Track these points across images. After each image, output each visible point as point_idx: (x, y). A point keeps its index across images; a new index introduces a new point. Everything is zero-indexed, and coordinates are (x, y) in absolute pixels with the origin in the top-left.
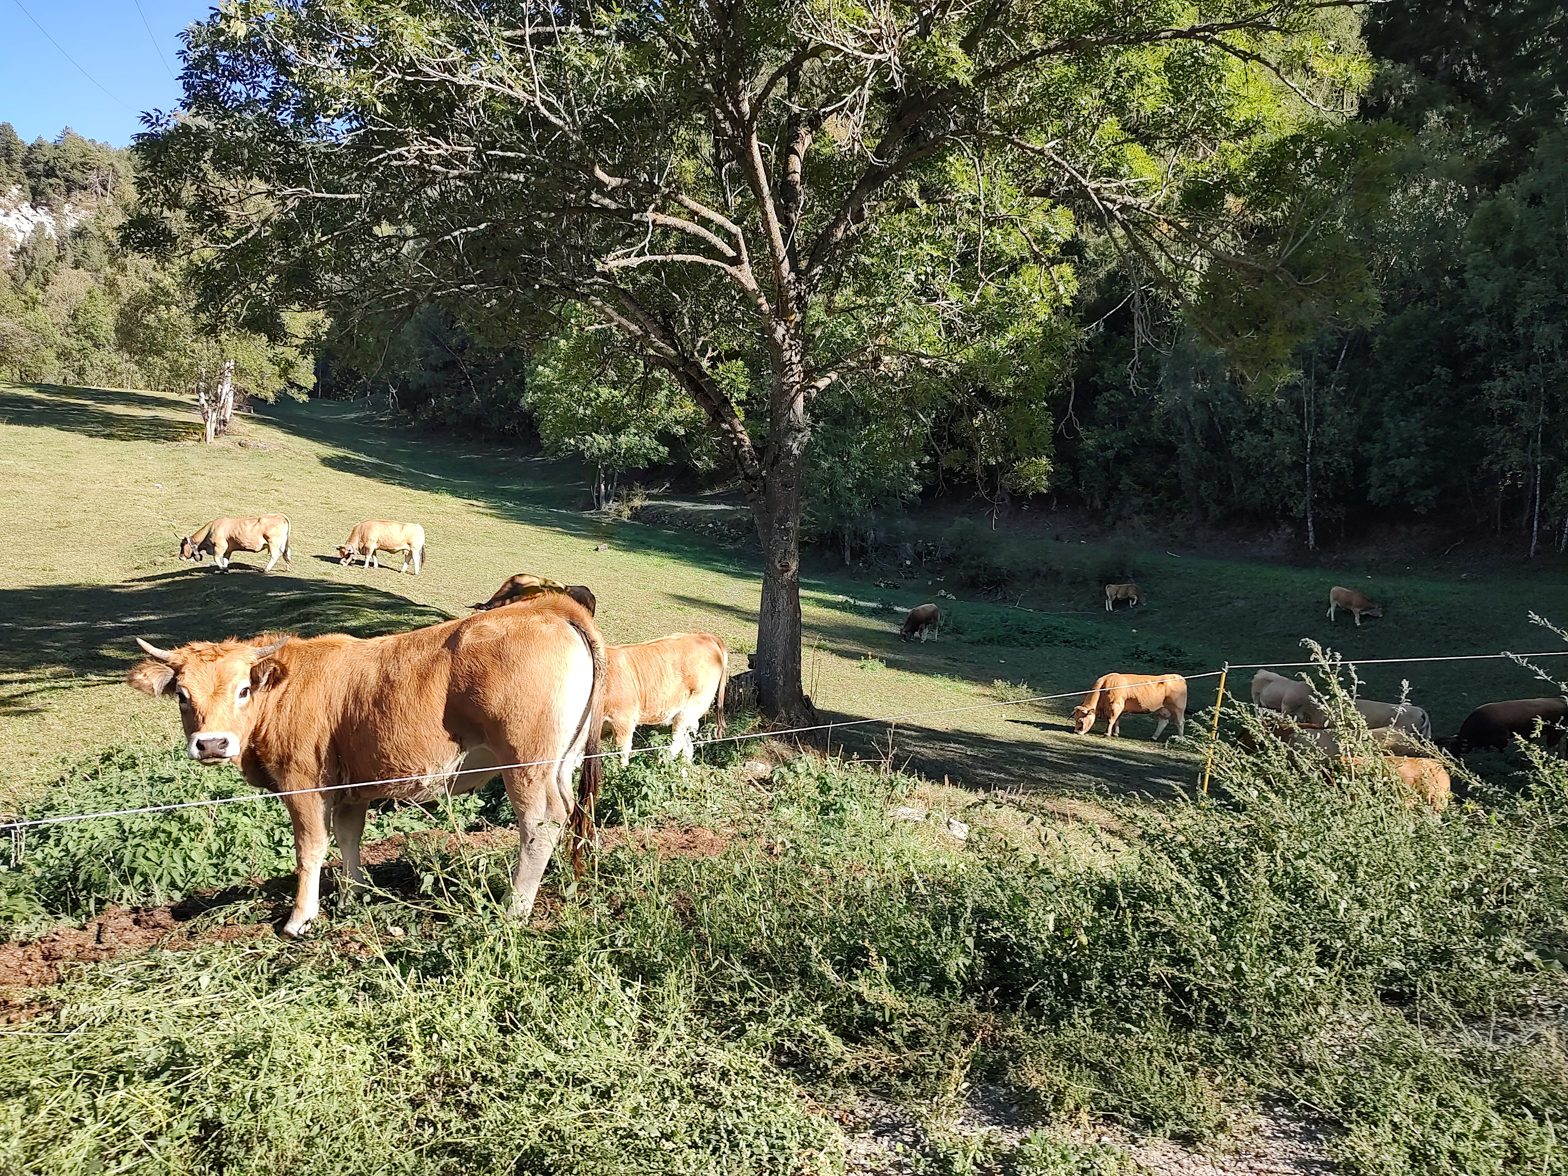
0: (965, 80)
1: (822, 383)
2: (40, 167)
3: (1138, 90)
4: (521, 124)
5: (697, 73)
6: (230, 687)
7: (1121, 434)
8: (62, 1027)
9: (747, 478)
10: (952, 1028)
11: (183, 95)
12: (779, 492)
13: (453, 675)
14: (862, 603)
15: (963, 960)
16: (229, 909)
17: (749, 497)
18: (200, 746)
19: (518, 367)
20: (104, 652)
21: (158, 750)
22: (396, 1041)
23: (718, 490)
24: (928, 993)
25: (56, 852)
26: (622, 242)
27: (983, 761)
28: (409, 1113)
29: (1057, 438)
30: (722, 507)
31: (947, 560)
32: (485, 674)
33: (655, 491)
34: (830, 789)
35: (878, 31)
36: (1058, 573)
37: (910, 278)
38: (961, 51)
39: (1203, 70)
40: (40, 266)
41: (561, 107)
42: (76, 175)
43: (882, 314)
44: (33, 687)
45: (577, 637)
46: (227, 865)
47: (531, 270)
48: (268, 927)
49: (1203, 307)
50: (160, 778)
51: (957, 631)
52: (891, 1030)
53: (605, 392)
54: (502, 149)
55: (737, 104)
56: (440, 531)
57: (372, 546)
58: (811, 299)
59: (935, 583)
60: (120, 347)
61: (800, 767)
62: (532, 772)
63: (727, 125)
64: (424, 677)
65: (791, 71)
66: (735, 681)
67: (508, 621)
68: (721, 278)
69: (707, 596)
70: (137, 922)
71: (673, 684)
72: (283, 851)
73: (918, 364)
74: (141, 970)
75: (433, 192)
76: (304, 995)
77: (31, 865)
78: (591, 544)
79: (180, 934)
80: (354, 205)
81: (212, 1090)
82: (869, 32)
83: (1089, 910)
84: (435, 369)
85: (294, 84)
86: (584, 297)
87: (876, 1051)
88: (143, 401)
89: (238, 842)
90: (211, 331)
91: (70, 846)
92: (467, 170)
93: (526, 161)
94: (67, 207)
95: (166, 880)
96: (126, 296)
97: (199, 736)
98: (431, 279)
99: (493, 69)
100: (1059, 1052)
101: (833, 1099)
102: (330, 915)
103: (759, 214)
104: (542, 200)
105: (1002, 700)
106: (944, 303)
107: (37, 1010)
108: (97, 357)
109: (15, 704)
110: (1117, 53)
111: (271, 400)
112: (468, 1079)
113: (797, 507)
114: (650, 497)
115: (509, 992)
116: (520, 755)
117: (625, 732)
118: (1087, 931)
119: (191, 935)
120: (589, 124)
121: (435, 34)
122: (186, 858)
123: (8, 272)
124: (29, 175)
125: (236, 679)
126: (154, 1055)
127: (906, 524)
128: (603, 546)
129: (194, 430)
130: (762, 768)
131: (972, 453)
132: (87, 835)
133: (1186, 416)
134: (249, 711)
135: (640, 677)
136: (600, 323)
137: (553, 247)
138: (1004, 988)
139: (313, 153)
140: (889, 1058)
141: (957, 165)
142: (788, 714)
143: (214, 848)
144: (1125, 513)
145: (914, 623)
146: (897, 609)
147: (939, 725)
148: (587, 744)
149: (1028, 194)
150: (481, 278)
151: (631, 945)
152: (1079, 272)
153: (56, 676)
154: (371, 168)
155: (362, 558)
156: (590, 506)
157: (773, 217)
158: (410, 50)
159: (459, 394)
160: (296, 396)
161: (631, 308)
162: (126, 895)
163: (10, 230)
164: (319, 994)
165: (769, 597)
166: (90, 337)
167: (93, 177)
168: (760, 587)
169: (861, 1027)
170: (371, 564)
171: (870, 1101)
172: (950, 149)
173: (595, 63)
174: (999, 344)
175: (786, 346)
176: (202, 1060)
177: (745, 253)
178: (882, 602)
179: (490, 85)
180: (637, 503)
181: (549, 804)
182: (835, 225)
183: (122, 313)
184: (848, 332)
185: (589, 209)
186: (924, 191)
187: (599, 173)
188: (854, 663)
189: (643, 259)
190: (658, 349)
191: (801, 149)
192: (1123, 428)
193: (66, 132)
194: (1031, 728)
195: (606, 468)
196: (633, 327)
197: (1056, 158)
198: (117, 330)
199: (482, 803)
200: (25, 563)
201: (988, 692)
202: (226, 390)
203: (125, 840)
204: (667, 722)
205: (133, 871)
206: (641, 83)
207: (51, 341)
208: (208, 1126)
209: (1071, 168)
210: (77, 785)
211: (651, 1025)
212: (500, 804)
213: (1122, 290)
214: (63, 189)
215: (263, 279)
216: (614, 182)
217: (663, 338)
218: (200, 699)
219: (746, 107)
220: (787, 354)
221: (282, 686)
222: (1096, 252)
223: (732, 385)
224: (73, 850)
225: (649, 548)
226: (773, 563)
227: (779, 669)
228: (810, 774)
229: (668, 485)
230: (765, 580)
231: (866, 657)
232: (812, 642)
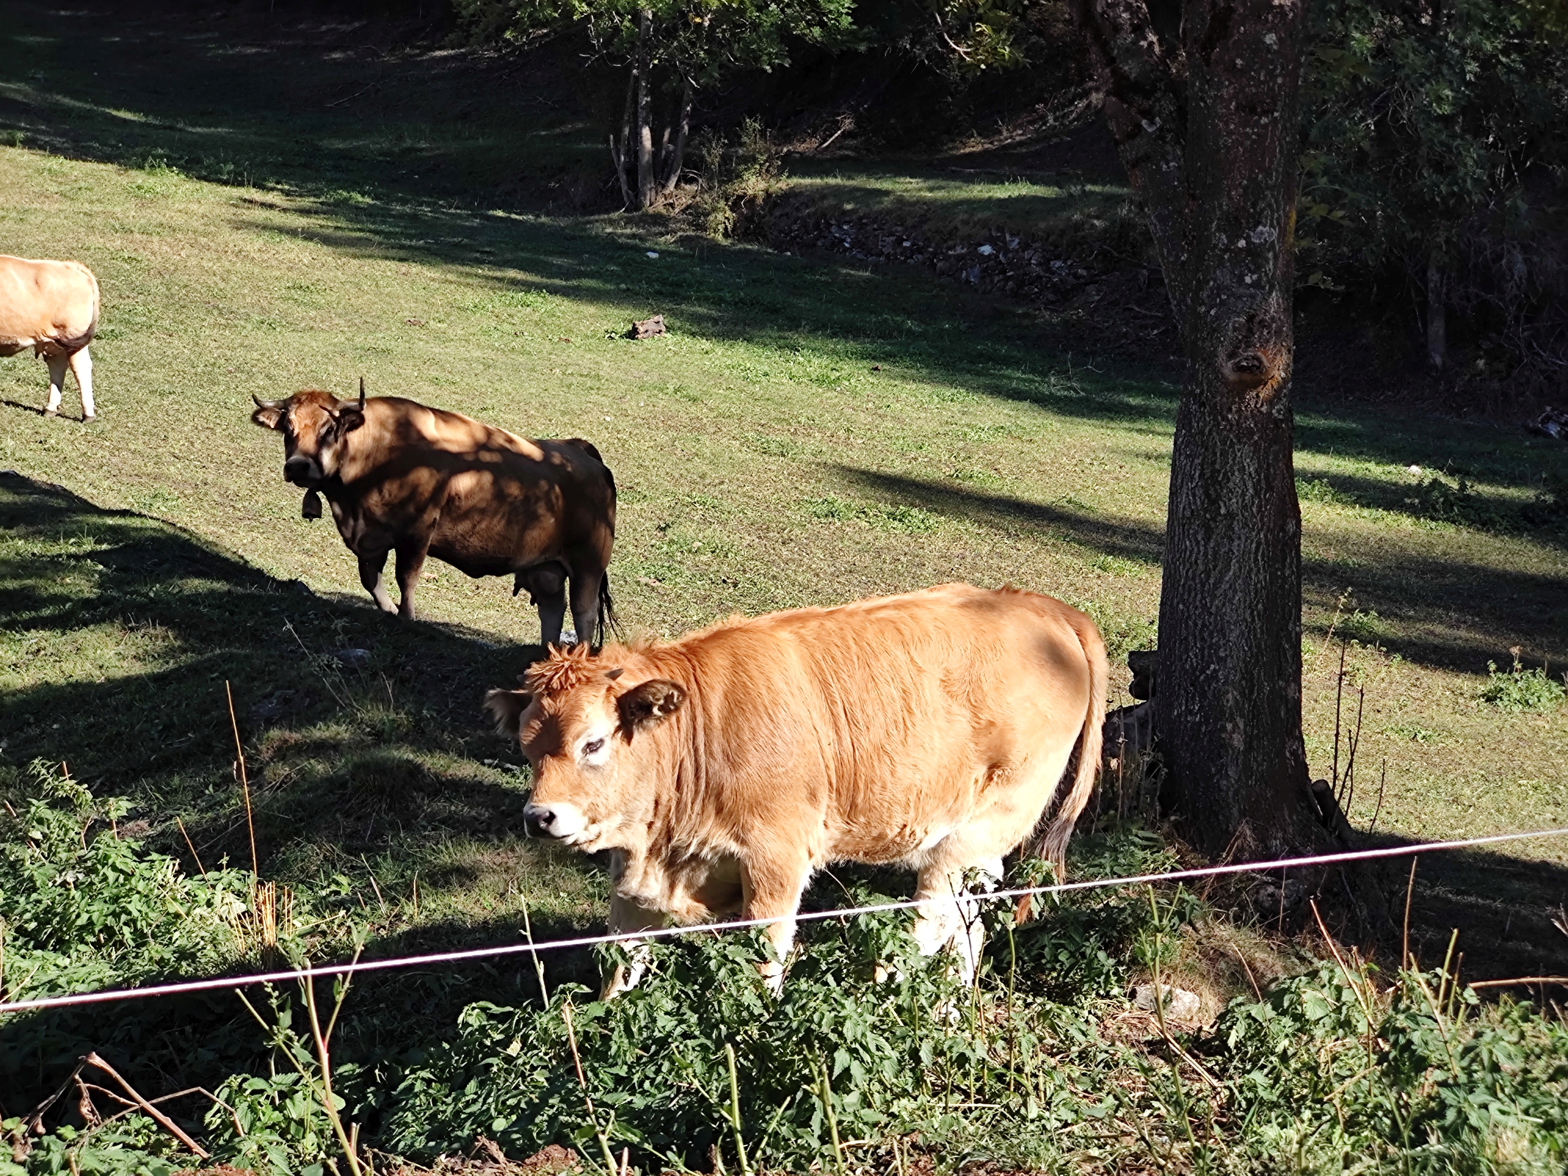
9: (1123, 88)
14: (1486, 490)
17: (1128, 152)
23: (1007, 136)
30: (1022, 190)
33: (806, 146)
56: (155, 284)
61: (1314, 1001)
78: (613, 318)
114: (793, 164)
128: (651, 323)
130: (1193, 1005)
156: (610, 198)
168: (1167, 445)
178: (1554, 483)
180: (754, 184)
188: (1465, 683)
195: (659, 76)
225: (794, 324)
226: (1210, 360)
227: (1231, 697)
228: (1346, 1025)
229: (848, 124)
230: (1183, 421)
231: (1505, 665)
232: (1337, 619)
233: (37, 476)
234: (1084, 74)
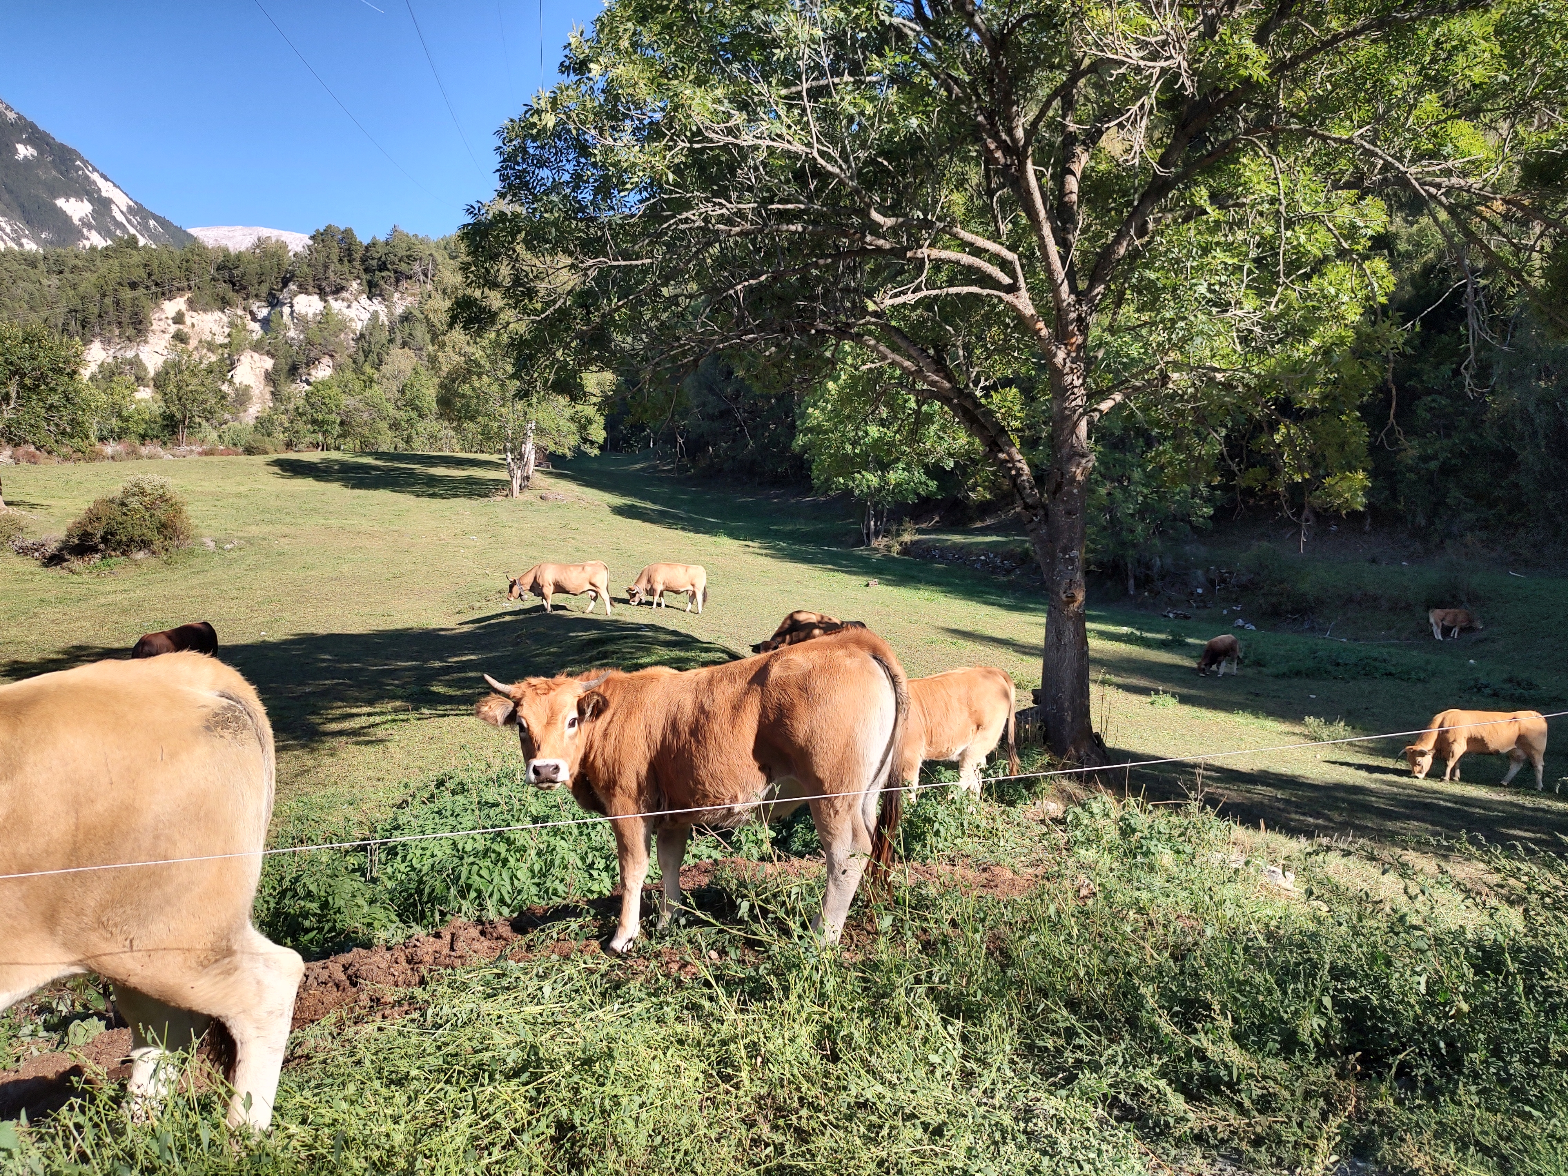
0: (1259, 73)
1: (1106, 406)
2: (374, 263)
3: (1460, 60)
4: (800, 177)
5: (969, 106)
6: (560, 718)
7: (1446, 442)
8: (429, 1023)
9: (1027, 507)
10: (1308, 1095)
11: (498, 185)
12: (1063, 520)
13: (764, 708)
14: (1149, 635)
15: (1317, 1022)
16: (560, 925)
17: (1030, 527)
18: (536, 771)
19: (789, 411)
20: (434, 689)
21: (484, 778)
22: (724, 1061)
23: (989, 522)
24: (1276, 1055)
25: (402, 867)
26: (892, 279)
27: (1297, 805)
28: (744, 1132)
29: (1374, 449)
30: (994, 538)
31: (1243, 588)
32: (793, 705)
33: (924, 526)
34: (1134, 831)
35: (1164, 37)
36: (1376, 599)
37: (1202, 289)
38: (1254, 45)
39: (1544, 28)
40: (375, 349)
41: (836, 155)
42: (403, 267)
43: (1171, 329)
44: (378, 719)
45: (880, 671)
46: (548, 884)
47: (809, 315)
48: (595, 943)
49: (1551, 294)
50: (487, 803)
51: (1258, 663)
52: (1239, 1091)
53: (874, 431)
54: (779, 202)
55: (1010, 131)
56: (720, 572)
57: (659, 588)
58: (1092, 319)
59: (1232, 612)
60: (441, 416)
61: (1096, 807)
62: (838, 804)
63: (998, 154)
64: (737, 708)
65: (1065, 93)
66: (1021, 716)
67: (814, 655)
68: (994, 306)
69: (981, 629)
70: (483, 933)
71: (960, 719)
72: (595, 873)
73: (1212, 379)
74: (490, 978)
75: (715, 250)
76: (636, 1010)
77: (384, 878)
78: (861, 580)
79: (520, 947)
80: (645, 270)
81: (566, 1094)
82: (1153, 40)
83: (1470, 974)
84: (712, 418)
85: (595, 165)
86: (858, 338)
87: (1222, 1113)
88: (459, 463)
89: (557, 862)
90: (523, 395)
91: (414, 861)
92: (748, 226)
93: (801, 211)
94: (397, 295)
95: (496, 896)
96: (445, 369)
97: (535, 762)
98: (714, 333)
99: (773, 128)
100: (1442, 1131)
101: (1176, 1160)
102: (649, 936)
103: (1035, 238)
104: (818, 246)
105: (1315, 739)
106: (1239, 313)
107: (406, 1008)
108: (421, 426)
109: (365, 735)
110: (1435, 24)
111: (569, 454)
112: (796, 1105)
113: (1084, 534)
114: (919, 531)
115: (828, 1021)
116: (826, 786)
117: (911, 767)
118: (1466, 996)
119: (529, 948)
120: (862, 168)
121: (719, 101)
122: (513, 877)
123: (350, 356)
124: (366, 270)
125: (565, 711)
126: (514, 1057)
127: (1195, 551)
128: (874, 581)
129: (504, 485)
130: (1055, 808)
131: (1274, 471)
132: (428, 853)
133: (1528, 419)
134: (577, 740)
135: (926, 713)
136: (873, 362)
137: (827, 291)
138: (1366, 1053)
139: (610, 225)
140: (1238, 1121)
141: (1253, 166)
142: (1077, 751)
143: (537, 868)
144: (1454, 529)
145: (1213, 655)
146: (1190, 640)
147: (1243, 764)
148: (890, 776)
149: (1336, 186)
150: (760, 328)
151: (948, 982)
152: (1394, 266)
153: (396, 710)
154: (664, 233)
155: (650, 599)
156: (860, 543)
157: (1050, 241)
158: (696, 118)
159: (734, 441)
160: (589, 450)
161: (903, 344)
162: (464, 909)
163: (351, 320)
164: (648, 1011)
165: (1053, 629)
166: (417, 409)
167: (417, 267)
168: (1044, 620)
169: (1201, 1085)
170: (659, 605)
171: (1219, 1165)
172: (1242, 150)
173: (869, 109)
174: (1303, 351)
175: (1067, 370)
176: (553, 1064)
177: (1021, 279)
178: (1171, 633)
179: (771, 143)
180: (907, 538)
181: (855, 835)
182: (1117, 241)
183: (442, 386)
184: (1135, 350)
185: (863, 252)
186: (1214, 198)
187: (875, 216)
188: (1143, 698)
189: (919, 295)
190: (933, 383)
191: (1077, 168)
192: (1448, 436)
193: (395, 230)
194: (1351, 770)
195: (876, 505)
196: (907, 364)
197: (1367, 146)
198: (438, 402)
199: (774, 834)
200: (367, 610)
201: (1297, 729)
202: (529, 449)
203: (462, 858)
204: (954, 757)
205: (469, 887)
206: (914, 122)
207: (385, 414)
208: (563, 1128)
209: (1383, 153)
210: (416, 807)
211: (972, 1065)
212: (791, 835)
213: (1441, 284)
214: (393, 280)
215: (567, 346)
216: (890, 222)
217: (936, 372)
218: (536, 729)
219: (1020, 133)
220: (1068, 379)
221: (607, 716)
222: (1409, 241)
223: (1009, 413)
224: (418, 866)
225: (920, 581)
226: (1057, 594)
227: (1067, 704)
228: (1107, 815)
229: (937, 519)
230: (1049, 614)
231: (1157, 692)
232: (1100, 677)
233: (683, 631)
234: (1013, 503)
